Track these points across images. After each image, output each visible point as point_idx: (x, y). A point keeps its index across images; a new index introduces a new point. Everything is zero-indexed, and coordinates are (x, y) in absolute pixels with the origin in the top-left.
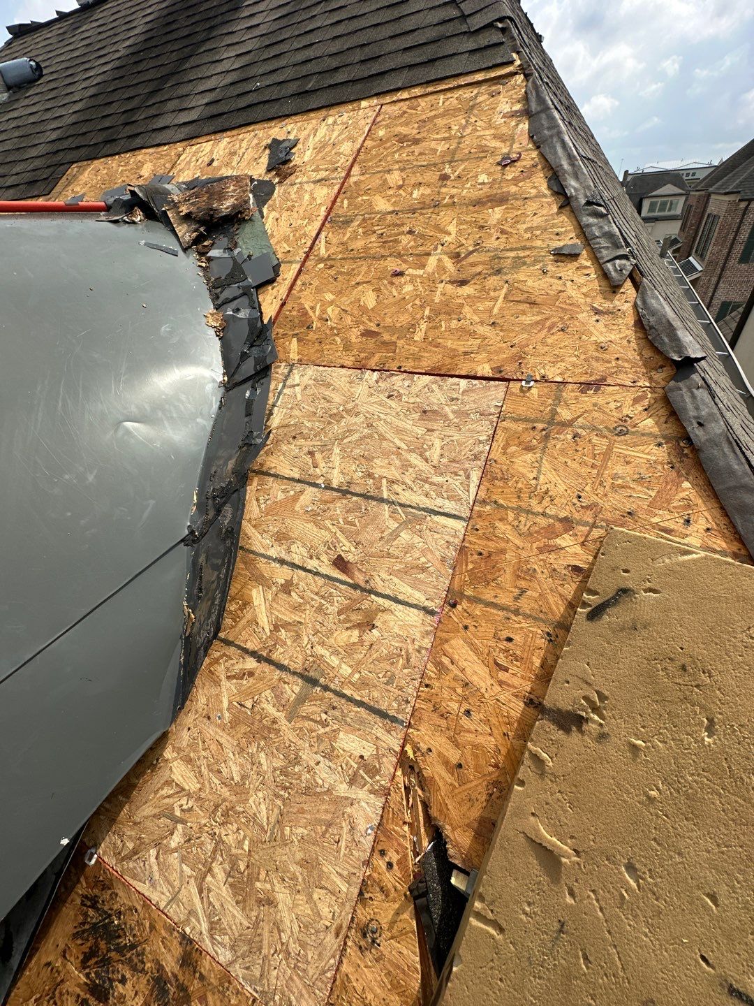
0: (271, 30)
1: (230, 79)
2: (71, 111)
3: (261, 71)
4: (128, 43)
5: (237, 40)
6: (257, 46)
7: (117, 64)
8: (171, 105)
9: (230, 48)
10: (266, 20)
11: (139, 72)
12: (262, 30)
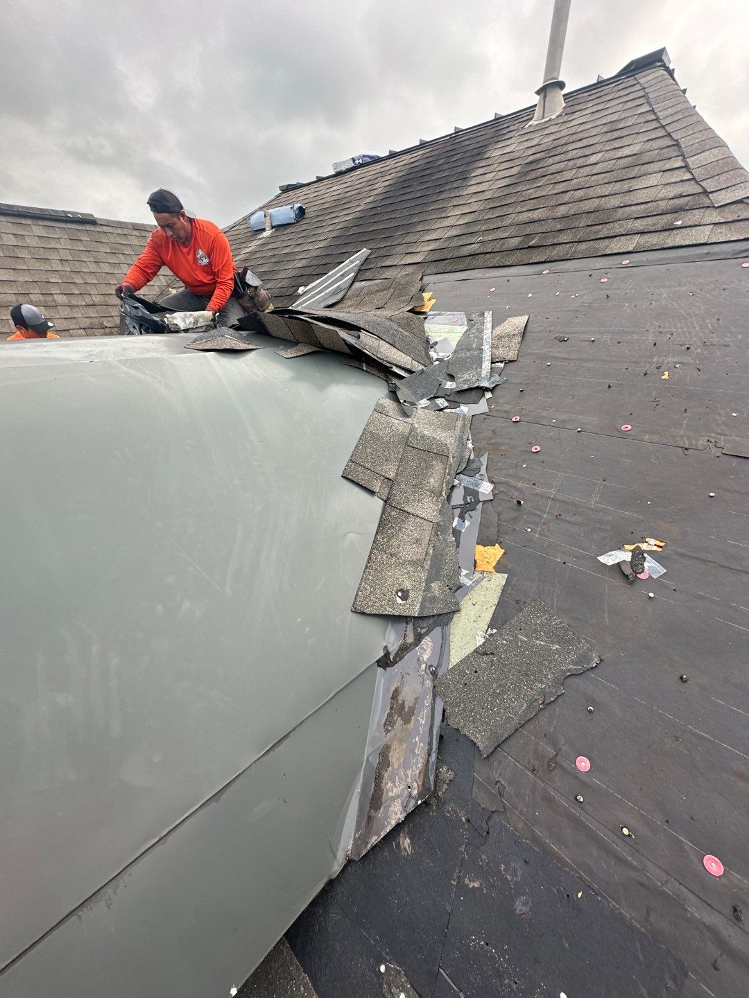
0: (495, 196)
1: (454, 232)
2: (316, 247)
3: (484, 228)
4: (368, 200)
5: (463, 202)
6: (481, 208)
7: (358, 215)
8: (400, 249)
9: (457, 208)
10: (490, 188)
11: (375, 222)
12: (488, 195)
